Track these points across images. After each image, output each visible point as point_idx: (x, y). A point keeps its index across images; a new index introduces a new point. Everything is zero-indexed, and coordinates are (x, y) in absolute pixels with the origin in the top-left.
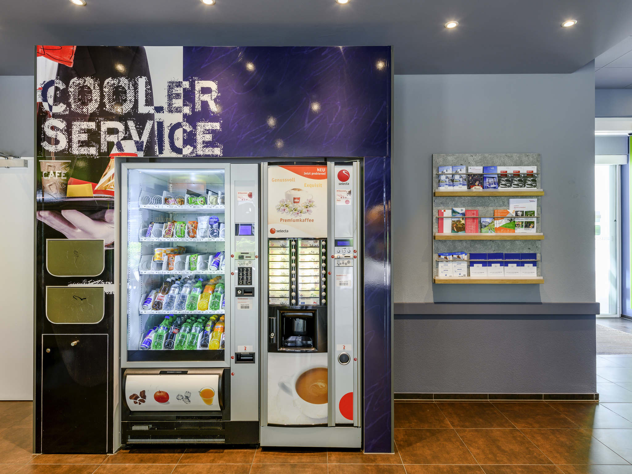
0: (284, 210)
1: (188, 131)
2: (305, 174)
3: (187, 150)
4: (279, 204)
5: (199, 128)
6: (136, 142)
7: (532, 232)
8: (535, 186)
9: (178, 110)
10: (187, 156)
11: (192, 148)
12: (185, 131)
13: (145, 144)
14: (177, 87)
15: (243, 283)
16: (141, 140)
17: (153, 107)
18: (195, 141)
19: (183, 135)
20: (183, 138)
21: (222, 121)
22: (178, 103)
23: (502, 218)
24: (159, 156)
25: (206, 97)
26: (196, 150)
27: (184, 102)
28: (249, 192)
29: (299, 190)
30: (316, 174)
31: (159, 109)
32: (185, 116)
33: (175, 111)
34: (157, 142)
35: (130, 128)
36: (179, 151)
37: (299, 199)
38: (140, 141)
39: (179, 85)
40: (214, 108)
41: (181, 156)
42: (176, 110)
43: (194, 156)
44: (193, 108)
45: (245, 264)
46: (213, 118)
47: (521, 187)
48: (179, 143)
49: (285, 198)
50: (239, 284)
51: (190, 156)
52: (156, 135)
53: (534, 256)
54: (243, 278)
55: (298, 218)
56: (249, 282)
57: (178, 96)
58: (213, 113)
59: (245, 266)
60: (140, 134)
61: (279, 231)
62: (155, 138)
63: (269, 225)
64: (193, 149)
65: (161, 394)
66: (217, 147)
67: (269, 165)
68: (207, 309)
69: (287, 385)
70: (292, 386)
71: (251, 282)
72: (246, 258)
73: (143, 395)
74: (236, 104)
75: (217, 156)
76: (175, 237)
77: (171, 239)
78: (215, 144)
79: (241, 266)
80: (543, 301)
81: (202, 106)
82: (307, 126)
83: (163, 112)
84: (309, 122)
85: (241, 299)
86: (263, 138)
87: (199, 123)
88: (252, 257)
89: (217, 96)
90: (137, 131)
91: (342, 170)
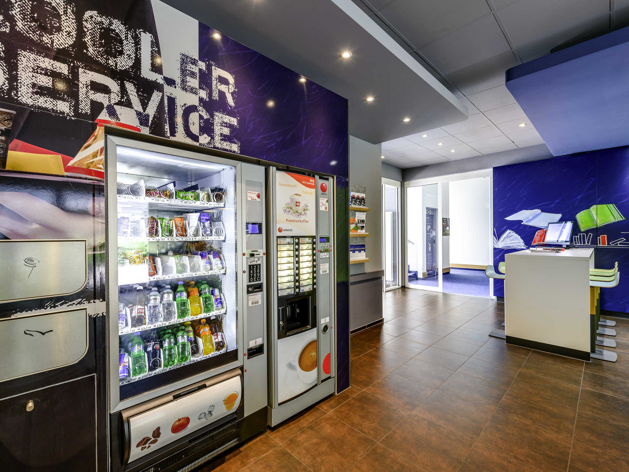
0: (289, 212)
1: (205, 118)
2: (303, 182)
3: (204, 139)
4: (285, 206)
5: (217, 118)
6: (138, 114)
7: (363, 232)
8: (364, 206)
9: (193, 91)
10: (204, 146)
11: (210, 138)
12: (201, 117)
13: (151, 119)
14: (192, 64)
15: (253, 280)
16: (146, 113)
17: (162, 76)
18: (213, 131)
19: (199, 121)
20: (200, 125)
21: (239, 118)
22: (194, 83)
23: (353, 224)
24: (171, 138)
25: (223, 88)
26: (214, 141)
27: (200, 84)
28: (257, 193)
29: (299, 195)
30: (310, 183)
31: (171, 82)
32: (201, 100)
33: (189, 90)
34: (167, 121)
35: (129, 92)
36: (195, 138)
37: (299, 203)
38: (144, 113)
39: (194, 63)
40: (231, 101)
41: (197, 144)
42: (191, 90)
43: (211, 147)
44: (210, 94)
45: (255, 261)
46: (231, 113)
47: (360, 205)
48: (195, 129)
49: (289, 201)
50: (250, 281)
51: (207, 147)
52: (167, 111)
53: (364, 246)
54: (253, 275)
55: (299, 219)
56: (258, 279)
57: (193, 74)
58: (231, 107)
59: (255, 263)
60: (145, 105)
61: (285, 230)
62: (165, 115)
63: (277, 225)
64: (211, 140)
65: (181, 421)
66: (235, 143)
67: (277, 170)
68: (201, 313)
69: (293, 363)
70: (296, 364)
71: (260, 278)
72: (255, 256)
73: (157, 433)
74: (251, 105)
75: (234, 152)
76: (162, 236)
77: (157, 238)
78: (233, 139)
79: (252, 264)
80: (366, 272)
81: (219, 96)
82: (303, 142)
83: (175, 87)
84: (305, 140)
85: (252, 295)
86: (274, 144)
87: (217, 114)
88: (261, 255)
89: (234, 91)
90: (140, 99)
91: (323, 184)
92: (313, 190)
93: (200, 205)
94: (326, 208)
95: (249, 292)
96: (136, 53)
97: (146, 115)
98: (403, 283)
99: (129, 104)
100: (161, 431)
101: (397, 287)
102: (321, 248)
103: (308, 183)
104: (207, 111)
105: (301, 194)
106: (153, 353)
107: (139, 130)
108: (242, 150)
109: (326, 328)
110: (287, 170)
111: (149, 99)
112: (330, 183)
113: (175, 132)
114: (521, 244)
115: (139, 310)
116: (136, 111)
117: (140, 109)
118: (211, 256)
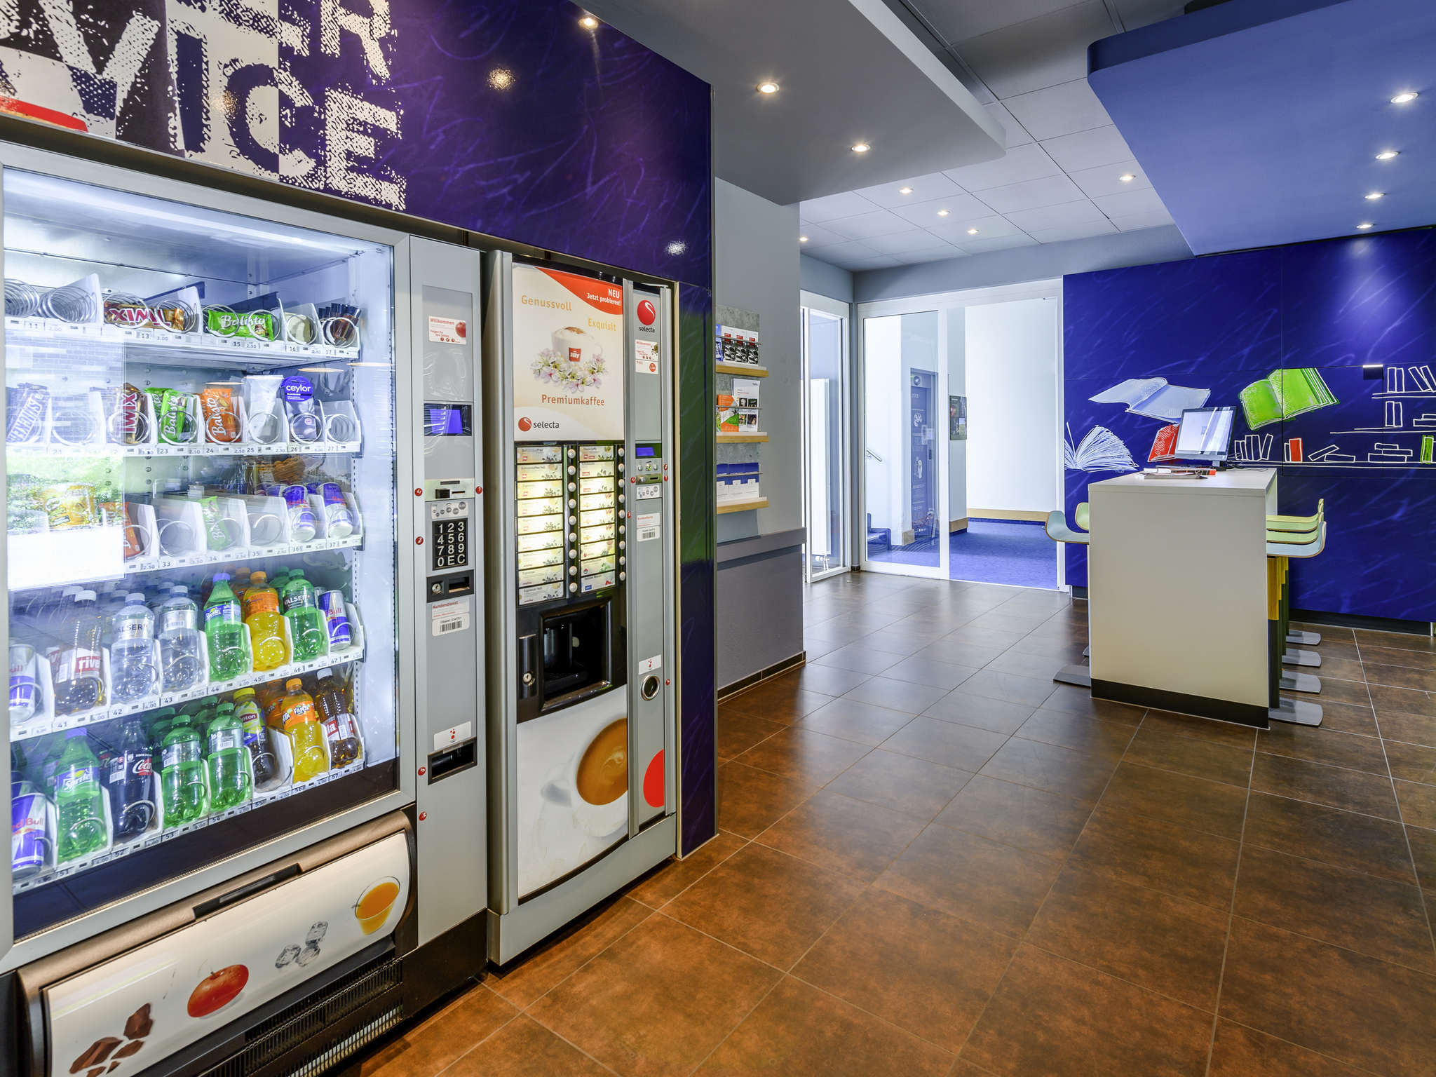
0: (551, 375)
1: (298, 105)
2: (590, 297)
3: (295, 165)
4: (539, 359)
5: (333, 105)
6: (80, 77)
7: (753, 430)
8: (756, 363)
9: (260, 24)
10: (293, 184)
11: (312, 163)
12: (285, 101)
13: (121, 95)
15: (446, 564)
16: (105, 75)
18: (322, 142)
19: (280, 112)
20: (282, 124)
21: (402, 112)
23: (727, 409)
24: (187, 154)
25: (354, 23)
26: (325, 171)
27: (281, 7)
28: (459, 321)
29: (579, 332)
30: (607, 300)
32: (285, 52)
33: (248, 21)
34: (177, 105)
35: (48, 11)
36: (268, 160)
37: (579, 351)
38: (99, 77)
40: (377, 62)
41: (273, 178)
42: (254, 21)
43: (318, 189)
44: (314, 38)
45: (451, 511)
46: (378, 96)
47: (744, 361)
48: (266, 134)
49: (551, 348)
50: (435, 567)
51: (305, 187)
52: (174, 77)
53: (755, 466)
54: (446, 549)
55: (578, 395)
56: (461, 559)
58: (379, 78)
59: (451, 516)
60: (101, 54)
61: (538, 425)
62: (170, 88)
63: (515, 409)
64: (316, 167)
65: (221, 980)
66: (391, 181)
67: (514, 260)
68: (285, 661)
69: (561, 785)
70: (569, 785)
71: (466, 558)
72: (452, 496)
73: (140, 1024)
74: (439, 77)
75: (389, 206)
76: (161, 441)
77: (144, 447)
78: (386, 170)
79: (442, 518)
80: (760, 533)
81: (343, 45)
82: (590, 190)
83: (203, 9)
84: (594, 183)
85: (442, 606)
86: (505, 190)
87: (335, 94)
88: (470, 493)
89: (388, 34)
90: (86, 34)
91: (643, 302)
92: (618, 319)
93: (283, 352)
94: (652, 367)
95: (432, 597)
97: (106, 83)
98: (856, 560)
99: (46, 47)
100: (152, 1016)
101: (840, 569)
102: (638, 473)
103: (602, 299)
104: (306, 84)
105: (582, 328)
106: (128, 788)
107: (82, 126)
108: (413, 201)
109: (652, 684)
110: (546, 262)
111: (115, 36)
112: (664, 302)
113: (203, 140)
115: (81, 662)
116: (71, 68)
117: (87, 65)
118: (319, 499)
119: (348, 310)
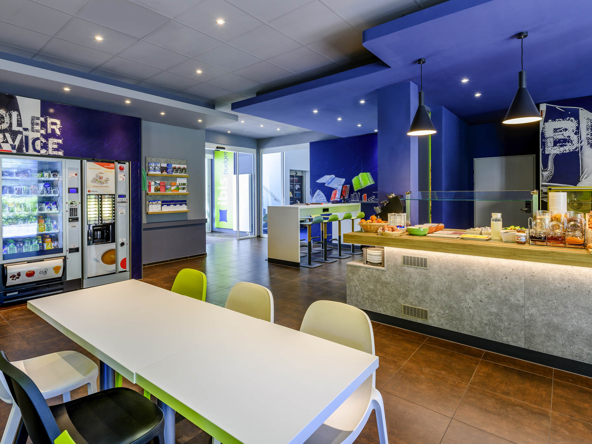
0: (95, 182)
1: (43, 142)
2: (105, 166)
3: (43, 152)
4: (93, 179)
5: (50, 141)
6: (11, 145)
7: (185, 191)
8: (186, 173)
9: (37, 131)
10: (43, 154)
11: (46, 151)
12: (41, 142)
13: (17, 146)
14: (37, 119)
15: (72, 216)
16: (14, 144)
17: (22, 128)
18: (48, 147)
20: (41, 145)
21: (63, 140)
22: (38, 127)
23: (174, 186)
25: (54, 127)
26: (48, 152)
27: (41, 127)
28: (75, 173)
29: (102, 173)
30: (110, 167)
31: (26, 129)
32: (42, 134)
33: (35, 131)
35: (7, 137)
36: (39, 152)
37: (102, 177)
39: (38, 119)
40: (58, 132)
41: (40, 154)
43: (47, 155)
44: (47, 131)
45: (74, 206)
46: (58, 138)
47: (181, 173)
48: (38, 147)
49: (95, 177)
50: (70, 216)
51: (45, 154)
52: (24, 142)
53: (185, 201)
54: (72, 213)
55: (102, 185)
57: (37, 124)
58: (58, 135)
59: (74, 207)
60: (14, 141)
61: (92, 191)
63: (88, 188)
65: (30, 272)
66: (60, 151)
67: (88, 161)
68: (44, 231)
69: (98, 259)
70: (100, 259)
71: (77, 215)
72: (74, 204)
73: (19, 274)
74: (70, 132)
75: (60, 155)
78: (59, 150)
79: (72, 208)
80: (188, 219)
81: (52, 131)
82: (105, 145)
83: (28, 131)
84: (107, 144)
85: (72, 223)
86: (84, 149)
87: (50, 139)
88: (78, 203)
89: (60, 127)
90: (12, 139)
91: (121, 166)
92: (113, 170)
93: (44, 179)
94: (123, 179)
95: (69, 221)
96: (10, 121)
98: (259, 233)
99: (7, 142)
100: (21, 274)
101: (253, 236)
102: (119, 201)
103: (108, 167)
104: (45, 139)
105: (103, 173)
107: (11, 151)
108: (65, 154)
109: (122, 244)
110: (94, 161)
111: (16, 138)
112: (126, 166)
113: (28, 150)
114: (325, 200)
118: (51, 204)
119: (56, 171)
